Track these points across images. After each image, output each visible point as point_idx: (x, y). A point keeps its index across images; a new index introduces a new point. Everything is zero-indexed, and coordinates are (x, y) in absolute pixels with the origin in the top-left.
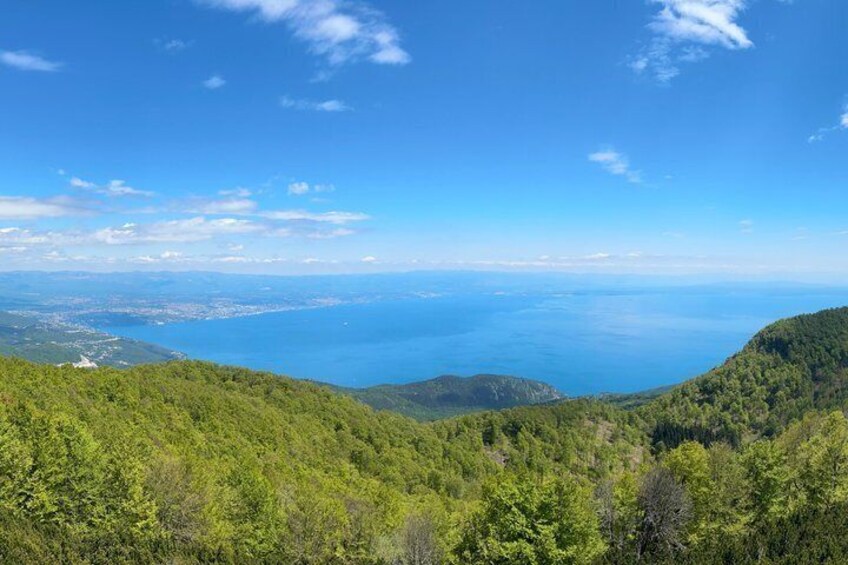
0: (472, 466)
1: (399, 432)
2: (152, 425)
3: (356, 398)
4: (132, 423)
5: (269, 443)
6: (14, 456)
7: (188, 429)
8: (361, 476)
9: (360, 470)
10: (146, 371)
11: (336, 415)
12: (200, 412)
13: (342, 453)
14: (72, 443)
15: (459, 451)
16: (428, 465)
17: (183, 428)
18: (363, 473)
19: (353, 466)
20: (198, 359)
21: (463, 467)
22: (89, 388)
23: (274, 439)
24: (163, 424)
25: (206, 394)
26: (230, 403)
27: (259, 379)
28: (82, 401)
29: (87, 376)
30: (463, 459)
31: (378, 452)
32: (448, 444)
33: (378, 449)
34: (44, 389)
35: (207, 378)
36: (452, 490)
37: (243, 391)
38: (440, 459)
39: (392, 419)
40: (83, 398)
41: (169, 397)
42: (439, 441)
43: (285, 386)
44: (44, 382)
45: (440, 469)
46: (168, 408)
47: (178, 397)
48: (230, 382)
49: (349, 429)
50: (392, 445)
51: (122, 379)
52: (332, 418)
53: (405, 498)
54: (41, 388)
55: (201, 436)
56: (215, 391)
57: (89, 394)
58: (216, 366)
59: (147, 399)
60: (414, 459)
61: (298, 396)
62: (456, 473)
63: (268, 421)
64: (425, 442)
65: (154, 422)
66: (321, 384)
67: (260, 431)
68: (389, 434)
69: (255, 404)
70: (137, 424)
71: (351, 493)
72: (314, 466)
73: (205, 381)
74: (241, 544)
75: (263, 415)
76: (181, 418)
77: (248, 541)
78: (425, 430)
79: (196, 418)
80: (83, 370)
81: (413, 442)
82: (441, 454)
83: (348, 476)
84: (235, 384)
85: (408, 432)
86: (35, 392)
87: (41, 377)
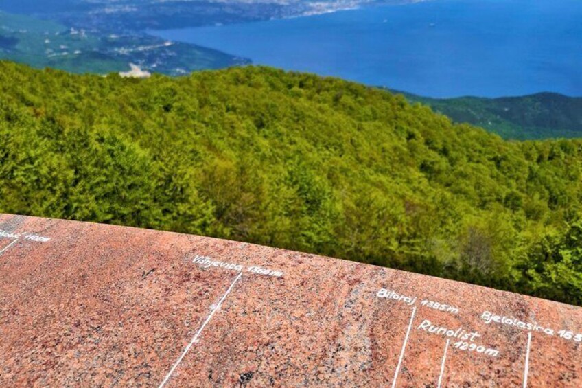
0: (562, 194)
1: (479, 147)
2: (214, 134)
3: (434, 108)
4: (192, 133)
5: (335, 149)
6: (51, 170)
7: (252, 137)
8: (430, 185)
9: (430, 179)
10: (205, 79)
11: (409, 124)
12: (265, 120)
13: (411, 162)
14: (115, 153)
15: (549, 177)
16: (509, 186)
17: (247, 136)
18: (432, 182)
19: (422, 175)
20: (262, 65)
21: (551, 193)
22: (141, 99)
23: (340, 146)
24: (225, 132)
25: (270, 102)
26: (295, 110)
27: (327, 85)
28: (135, 113)
29: (138, 86)
30: (553, 185)
31: (452, 165)
32: (536, 167)
33: (452, 162)
34: (89, 102)
35: (272, 85)
36: (532, 214)
37: (310, 98)
38: (524, 181)
39: (473, 133)
40: (137, 110)
41: (230, 105)
42: (526, 162)
43: (355, 93)
44: (88, 94)
45: (522, 191)
46: (230, 116)
47: (240, 105)
48: (296, 89)
49: (422, 140)
50: (470, 160)
51: (178, 88)
52: (406, 127)
53: (476, 212)
54: (85, 101)
55: (265, 142)
56: (280, 98)
57: (143, 105)
58: (282, 72)
59: (207, 108)
60: (492, 177)
61: (368, 103)
62: (541, 198)
63: (335, 127)
64: (509, 161)
65: (216, 131)
66: (395, 92)
67: (327, 137)
68: (467, 148)
69: (322, 111)
70: (197, 134)
71: (417, 199)
72: (381, 172)
73: (269, 88)
74: (299, 236)
75: (331, 122)
76: (244, 126)
77: (305, 233)
78: (512, 148)
79: (260, 125)
80: (134, 80)
81: (495, 159)
82: (526, 176)
83: (416, 184)
84: (302, 91)
85: (489, 149)
86: (79, 105)
87: (83, 90)
